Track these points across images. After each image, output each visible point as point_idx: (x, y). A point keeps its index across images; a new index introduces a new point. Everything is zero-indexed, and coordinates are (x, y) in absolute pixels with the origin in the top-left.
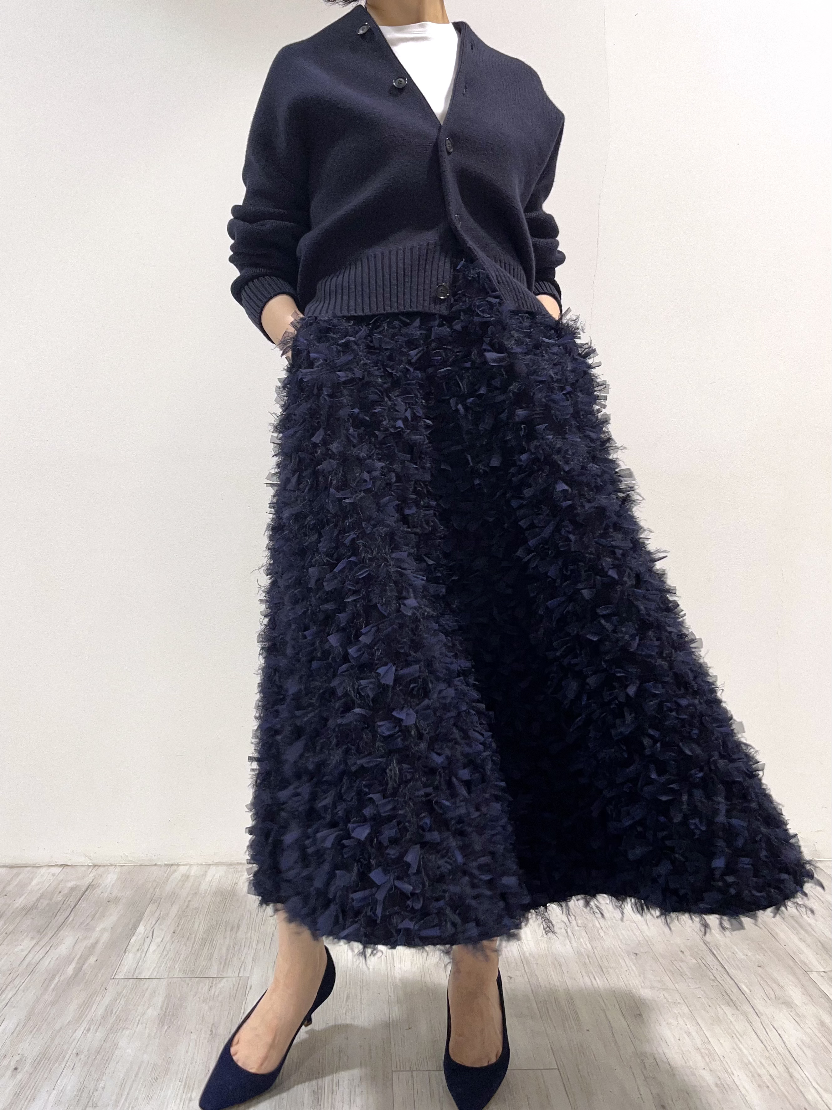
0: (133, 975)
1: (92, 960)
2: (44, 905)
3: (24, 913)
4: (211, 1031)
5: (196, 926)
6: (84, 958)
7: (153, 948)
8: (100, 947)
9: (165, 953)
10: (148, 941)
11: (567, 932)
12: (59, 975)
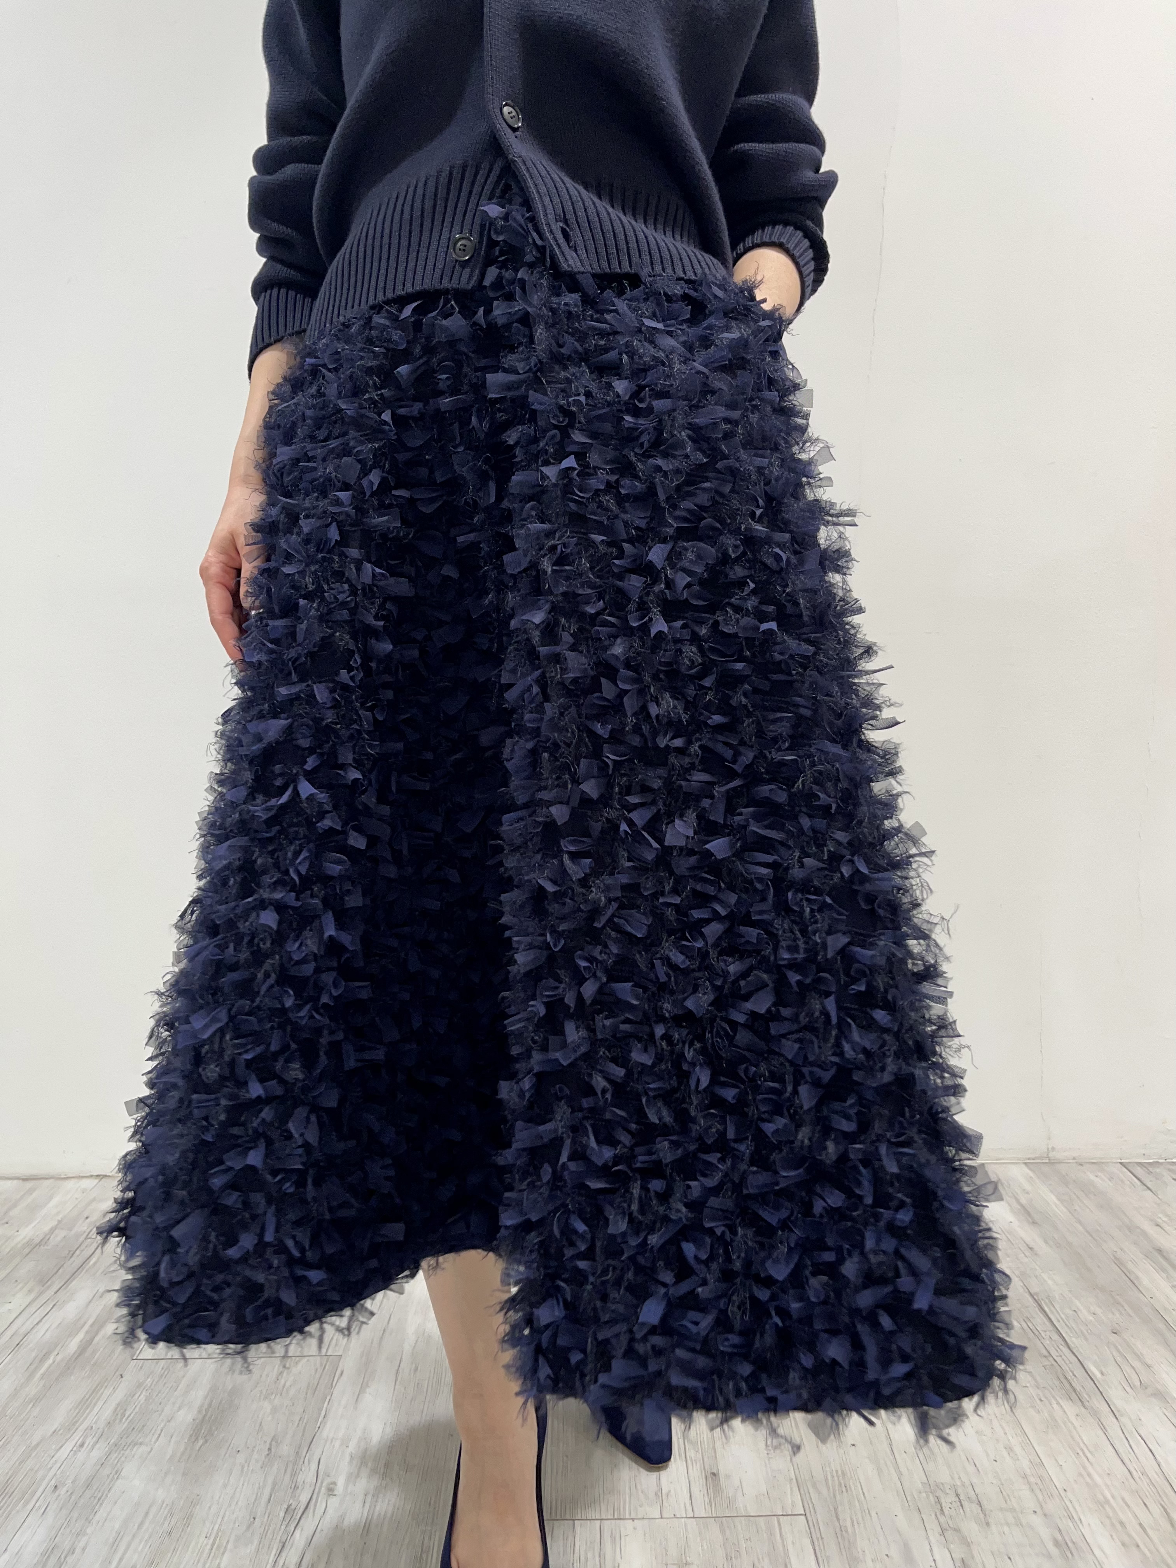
2: (59, 1238)
4: (269, 1449)
6: (98, 1325)
12: (56, 1352)
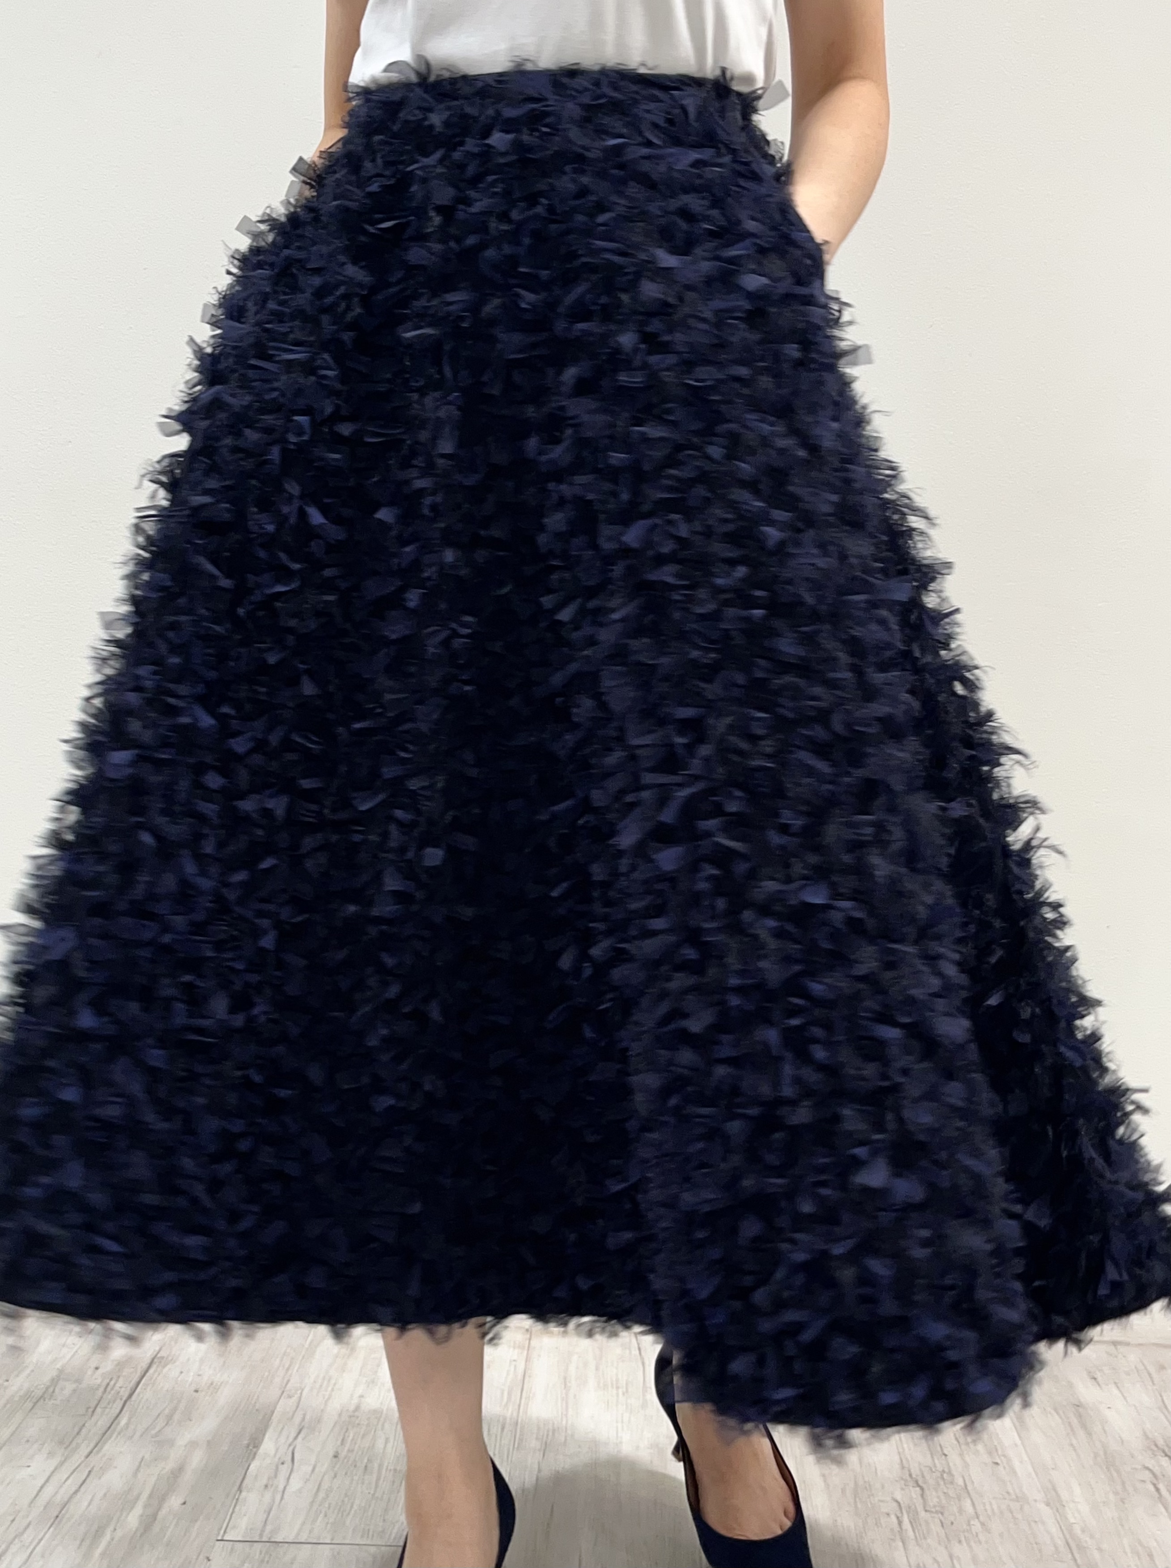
0: (261, 1535)
1: (174, 1502)
2: (67, 1392)
3: (29, 1405)
5: (380, 1444)
6: (159, 1498)
7: (296, 1483)
8: (188, 1477)
9: (322, 1495)
10: (284, 1470)
11: (1158, 1490)
12: (111, 1528)
